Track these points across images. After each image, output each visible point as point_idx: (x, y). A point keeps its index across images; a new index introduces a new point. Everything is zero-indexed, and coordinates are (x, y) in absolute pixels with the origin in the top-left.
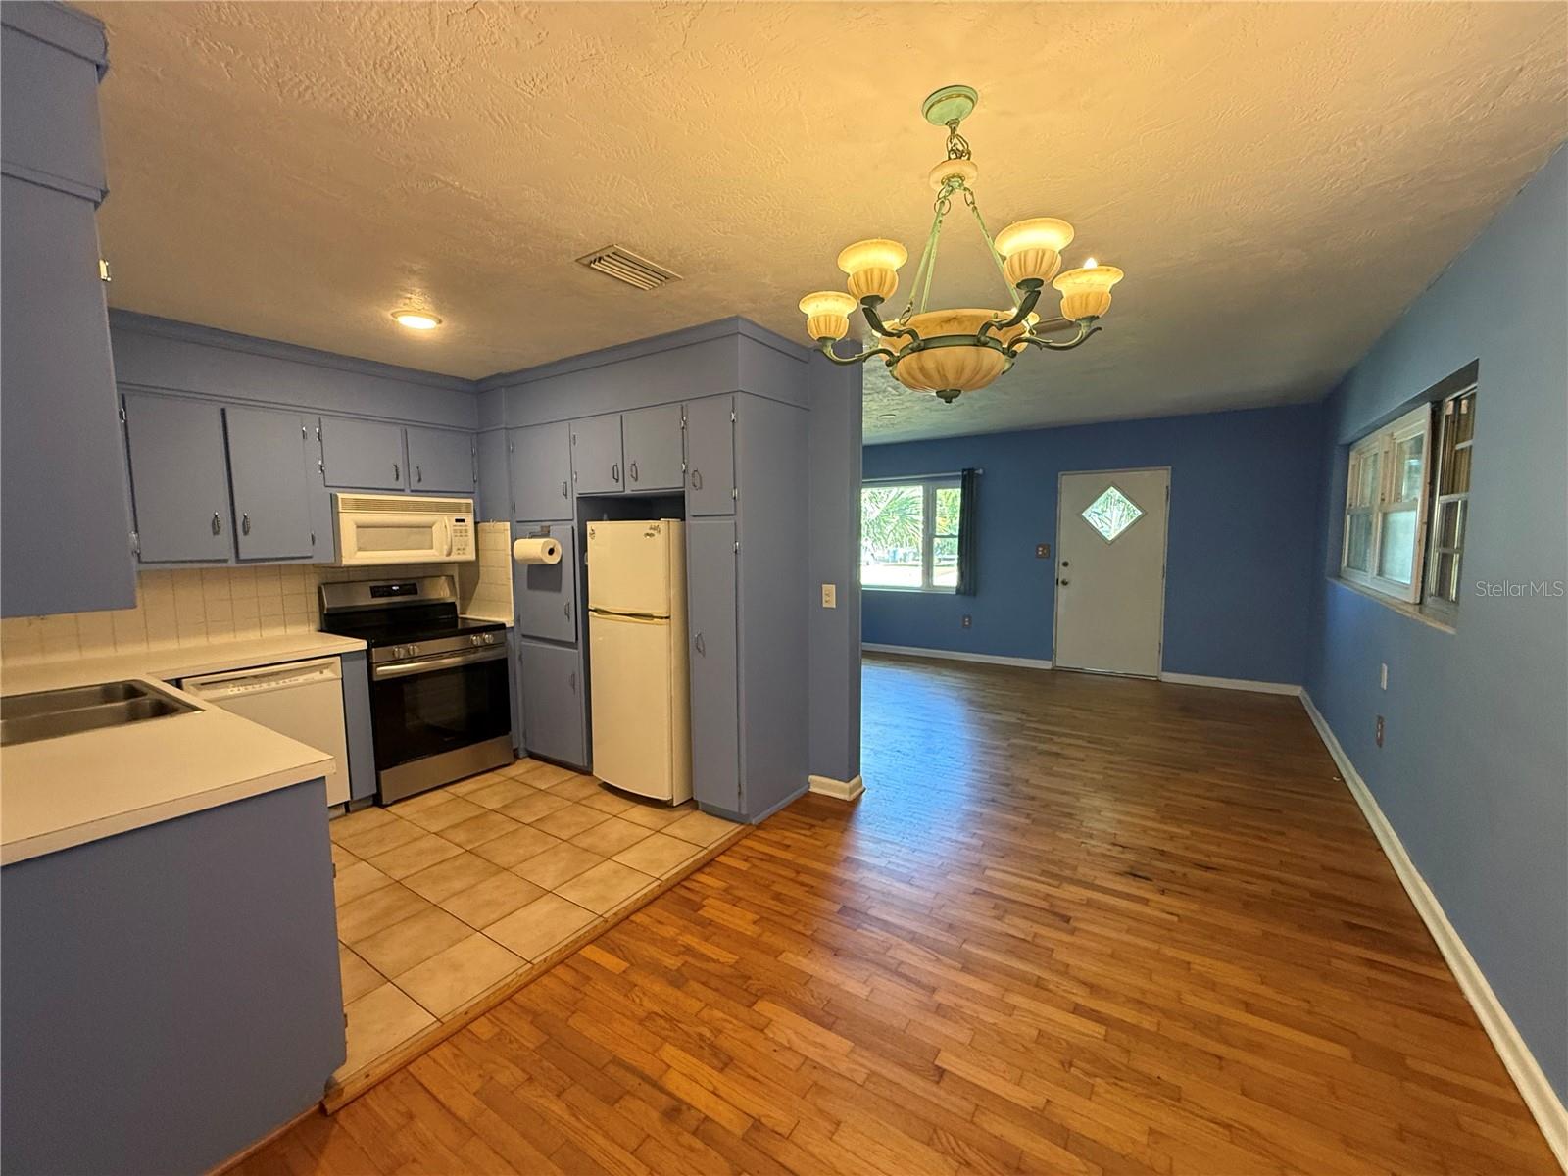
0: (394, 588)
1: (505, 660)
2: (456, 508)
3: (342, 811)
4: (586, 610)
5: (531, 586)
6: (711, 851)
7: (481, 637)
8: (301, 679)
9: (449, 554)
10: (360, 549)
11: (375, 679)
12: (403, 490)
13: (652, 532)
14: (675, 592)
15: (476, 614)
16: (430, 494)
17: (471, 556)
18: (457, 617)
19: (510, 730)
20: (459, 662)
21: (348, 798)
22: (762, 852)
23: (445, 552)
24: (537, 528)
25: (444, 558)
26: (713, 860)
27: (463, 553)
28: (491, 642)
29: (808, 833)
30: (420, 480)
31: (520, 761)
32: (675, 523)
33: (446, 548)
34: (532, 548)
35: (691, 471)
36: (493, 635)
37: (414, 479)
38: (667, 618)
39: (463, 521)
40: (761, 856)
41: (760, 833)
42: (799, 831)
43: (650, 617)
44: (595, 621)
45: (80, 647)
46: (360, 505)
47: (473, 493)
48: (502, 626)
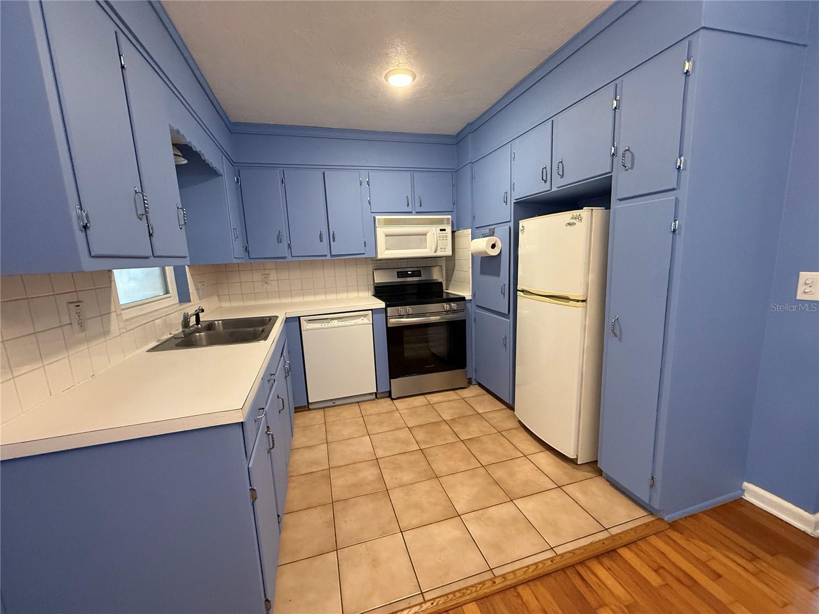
0: (409, 273)
1: (465, 320)
2: (440, 222)
3: (374, 397)
4: (516, 290)
5: (483, 272)
6: (612, 537)
7: (450, 305)
8: (353, 322)
9: (436, 251)
10: (387, 249)
11: (389, 326)
12: (411, 212)
13: (573, 221)
14: (593, 277)
15: (454, 291)
16: (427, 214)
17: (449, 253)
18: (442, 292)
19: (466, 366)
20: (440, 319)
21: (375, 391)
22: (682, 571)
23: (433, 250)
24: (486, 230)
25: (432, 254)
26: (614, 550)
27: (445, 251)
28: (455, 308)
29: (749, 566)
30: (421, 205)
31: (472, 387)
32: (598, 212)
33: (434, 248)
34: (481, 245)
35: (620, 153)
36: (457, 305)
37: (418, 204)
38: (583, 301)
39: (444, 230)
40: (680, 575)
41: (675, 535)
42: (731, 555)
43: (566, 299)
44: (522, 300)
45: (280, 297)
46: (389, 223)
47: (453, 212)
48: (463, 299)
